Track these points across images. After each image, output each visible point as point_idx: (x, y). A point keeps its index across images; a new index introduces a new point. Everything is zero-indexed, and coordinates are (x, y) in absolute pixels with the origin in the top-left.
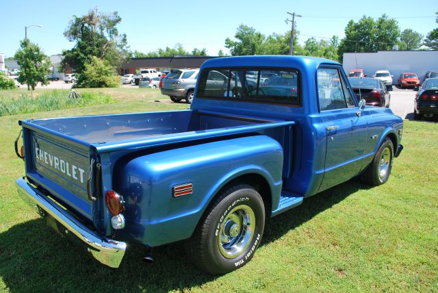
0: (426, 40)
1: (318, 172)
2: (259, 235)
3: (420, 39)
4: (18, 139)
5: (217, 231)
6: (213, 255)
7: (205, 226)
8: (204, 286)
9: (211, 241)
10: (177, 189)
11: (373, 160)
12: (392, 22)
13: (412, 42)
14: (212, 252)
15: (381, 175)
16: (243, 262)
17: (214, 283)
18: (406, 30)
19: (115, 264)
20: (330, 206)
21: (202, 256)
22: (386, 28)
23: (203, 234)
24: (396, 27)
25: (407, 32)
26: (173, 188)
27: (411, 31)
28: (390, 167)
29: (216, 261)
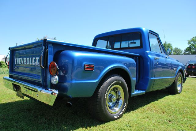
0: (184, 52)
1: (152, 78)
2: (126, 104)
3: (182, 51)
4: (7, 56)
5: (106, 95)
6: (103, 108)
7: (99, 91)
8: (98, 126)
9: (102, 100)
10: (86, 66)
11: (175, 80)
12: (170, 44)
13: (178, 53)
14: (103, 106)
15: (179, 89)
16: (118, 117)
17: (104, 125)
18: (176, 48)
19: (51, 104)
20: (157, 100)
21: (98, 108)
22: (167, 47)
23: (98, 96)
24: (171, 46)
25: (176, 49)
26: (84, 65)
27: (177, 48)
28: (182, 86)
29: (105, 112)
